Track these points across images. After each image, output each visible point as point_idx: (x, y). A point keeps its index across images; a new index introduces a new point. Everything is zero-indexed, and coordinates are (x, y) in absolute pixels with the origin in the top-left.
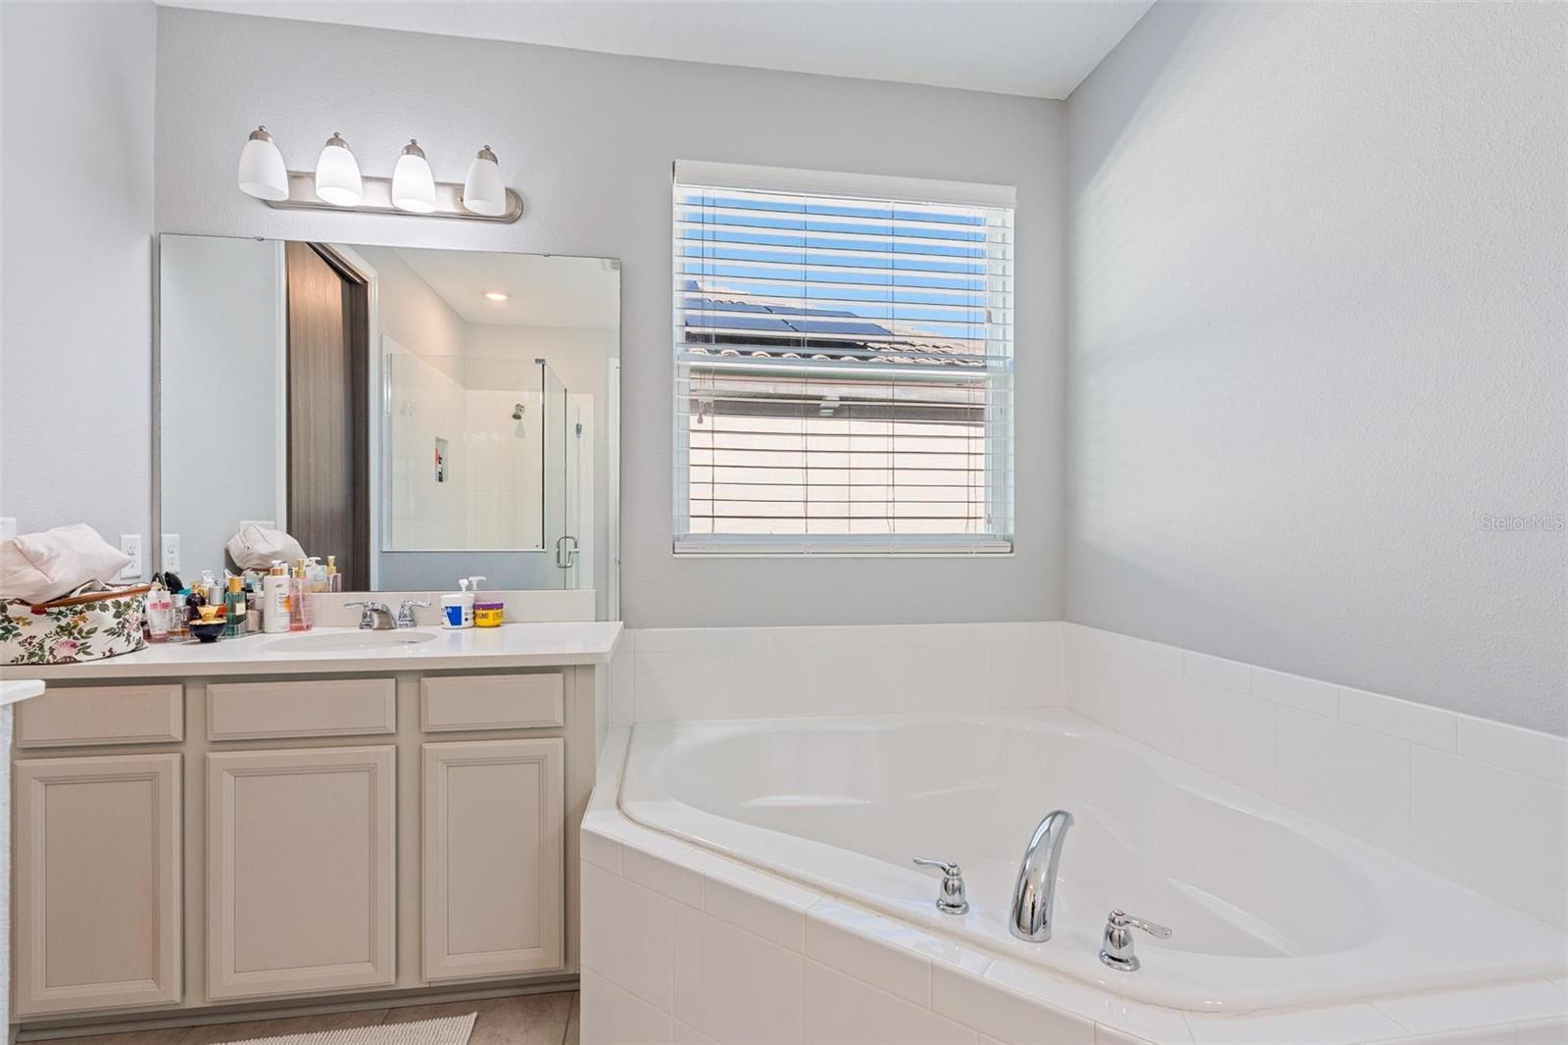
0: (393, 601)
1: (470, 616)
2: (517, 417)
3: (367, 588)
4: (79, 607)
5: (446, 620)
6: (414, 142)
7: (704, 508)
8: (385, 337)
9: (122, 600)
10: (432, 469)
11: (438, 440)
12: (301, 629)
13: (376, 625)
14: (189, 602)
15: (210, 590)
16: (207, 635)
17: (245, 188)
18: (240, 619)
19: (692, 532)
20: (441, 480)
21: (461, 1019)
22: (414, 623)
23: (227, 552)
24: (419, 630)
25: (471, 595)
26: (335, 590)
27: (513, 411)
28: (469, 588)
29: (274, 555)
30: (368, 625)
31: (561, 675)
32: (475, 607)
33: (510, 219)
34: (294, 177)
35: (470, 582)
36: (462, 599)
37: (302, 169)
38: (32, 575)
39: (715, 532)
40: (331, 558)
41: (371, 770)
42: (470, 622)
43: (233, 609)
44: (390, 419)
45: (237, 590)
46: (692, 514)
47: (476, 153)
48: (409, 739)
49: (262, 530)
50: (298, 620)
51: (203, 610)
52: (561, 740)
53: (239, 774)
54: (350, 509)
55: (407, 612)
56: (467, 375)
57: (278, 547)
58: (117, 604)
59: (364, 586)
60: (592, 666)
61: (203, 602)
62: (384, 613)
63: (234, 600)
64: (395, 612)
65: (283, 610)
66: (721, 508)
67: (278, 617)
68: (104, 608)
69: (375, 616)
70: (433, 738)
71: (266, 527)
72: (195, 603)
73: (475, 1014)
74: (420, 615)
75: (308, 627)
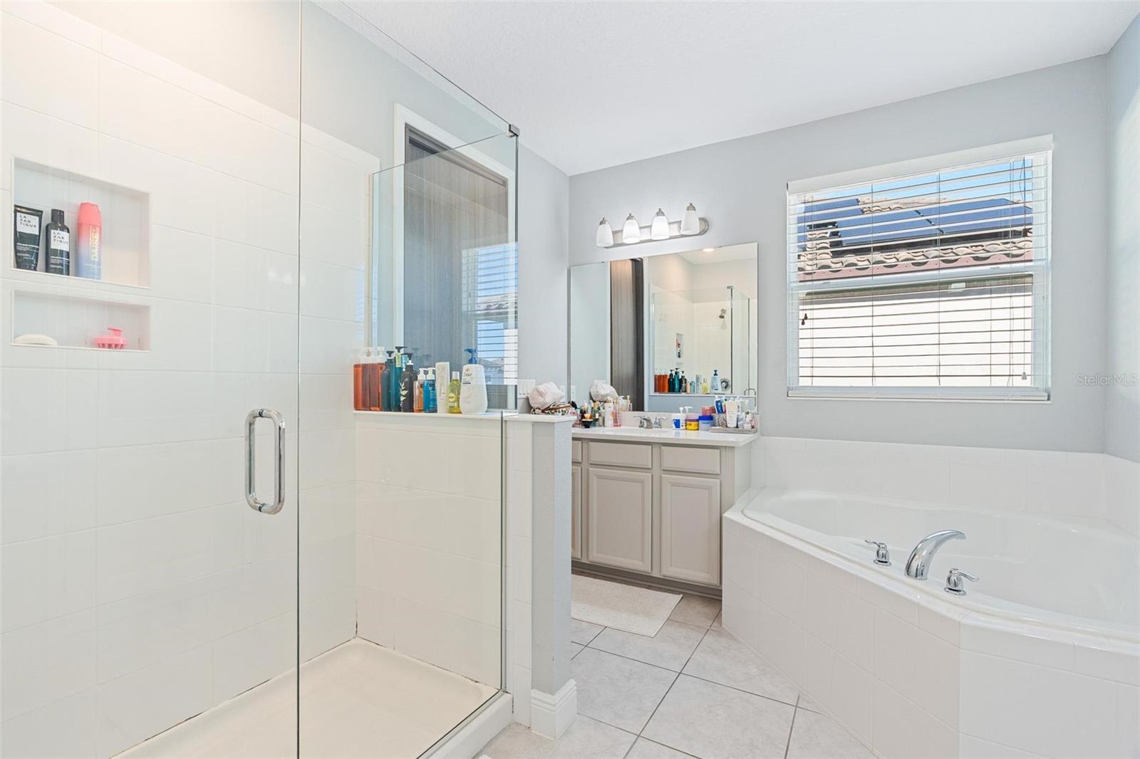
0: (652, 416)
1: (684, 425)
2: (722, 317)
3: (643, 410)
4: (553, 411)
5: (673, 425)
6: (660, 210)
7: (807, 372)
8: (651, 285)
9: (564, 409)
10: (675, 351)
11: (678, 334)
12: (617, 426)
13: (645, 426)
14: (581, 412)
15: (587, 408)
16: (587, 425)
17: (598, 245)
18: (597, 420)
19: (800, 385)
20: (679, 357)
21: (677, 596)
22: (660, 426)
23: (590, 393)
24: (663, 429)
25: (685, 415)
26: (630, 410)
27: (720, 314)
28: (684, 411)
29: (607, 395)
30: (642, 426)
31: (719, 451)
32: (686, 420)
33: (703, 232)
34: (614, 233)
35: (684, 409)
36: (681, 417)
37: (617, 229)
38: (541, 399)
39: (814, 385)
40: (628, 397)
41: (642, 482)
42: (684, 427)
43: (595, 416)
44: (654, 322)
45: (596, 408)
46: (800, 375)
47: (686, 208)
48: (656, 471)
49: (603, 385)
50: (616, 423)
51: (585, 415)
52: (719, 481)
53: (599, 477)
54: (635, 374)
55: (658, 421)
56: (693, 296)
57: (608, 392)
58: (562, 411)
59: (642, 410)
60: (733, 447)
61: (585, 413)
62: (648, 421)
63: (595, 412)
64: (653, 421)
65: (611, 418)
66: (816, 372)
67: (609, 421)
68: (559, 412)
69: (645, 421)
70: (667, 472)
71: (604, 383)
72: (583, 413)
73: (681, 595)
74: (663, 423)
75: (620, 426)
